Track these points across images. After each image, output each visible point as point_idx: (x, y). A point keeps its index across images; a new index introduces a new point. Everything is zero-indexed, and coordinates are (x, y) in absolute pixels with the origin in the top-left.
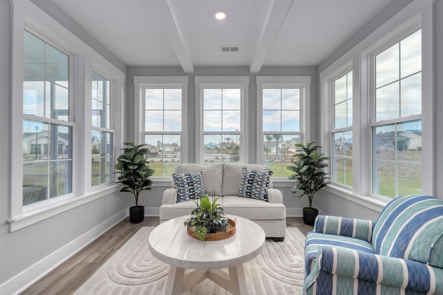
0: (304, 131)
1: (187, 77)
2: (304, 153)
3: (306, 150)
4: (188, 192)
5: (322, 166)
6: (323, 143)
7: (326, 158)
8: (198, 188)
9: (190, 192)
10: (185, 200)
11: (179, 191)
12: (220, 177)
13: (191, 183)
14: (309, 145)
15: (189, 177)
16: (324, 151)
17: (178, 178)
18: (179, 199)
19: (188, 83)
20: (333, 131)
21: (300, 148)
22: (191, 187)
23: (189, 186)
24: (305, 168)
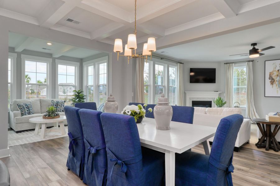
0: (77, 85)
1: (16, 54)
2: (77, 94)
3: (78, 93)
4: (27, 111)
5: (84, 99)
6: (84, 90)
7: (85, 96)
8: (31, 110)
9: (28, 111)
10: (26, 115)
11: (22, 111)
12: (39, 105)
13: (28, 108)
14: (79, 91)
15: (26, 105)
16: (84, 93)
17: (21, 106)
18: (22, 115)
19: (17, 57)
20: (88, 86)
21: (75, 92)
22: (28, 109)
23: (27, 109)
24: (78, 99)
